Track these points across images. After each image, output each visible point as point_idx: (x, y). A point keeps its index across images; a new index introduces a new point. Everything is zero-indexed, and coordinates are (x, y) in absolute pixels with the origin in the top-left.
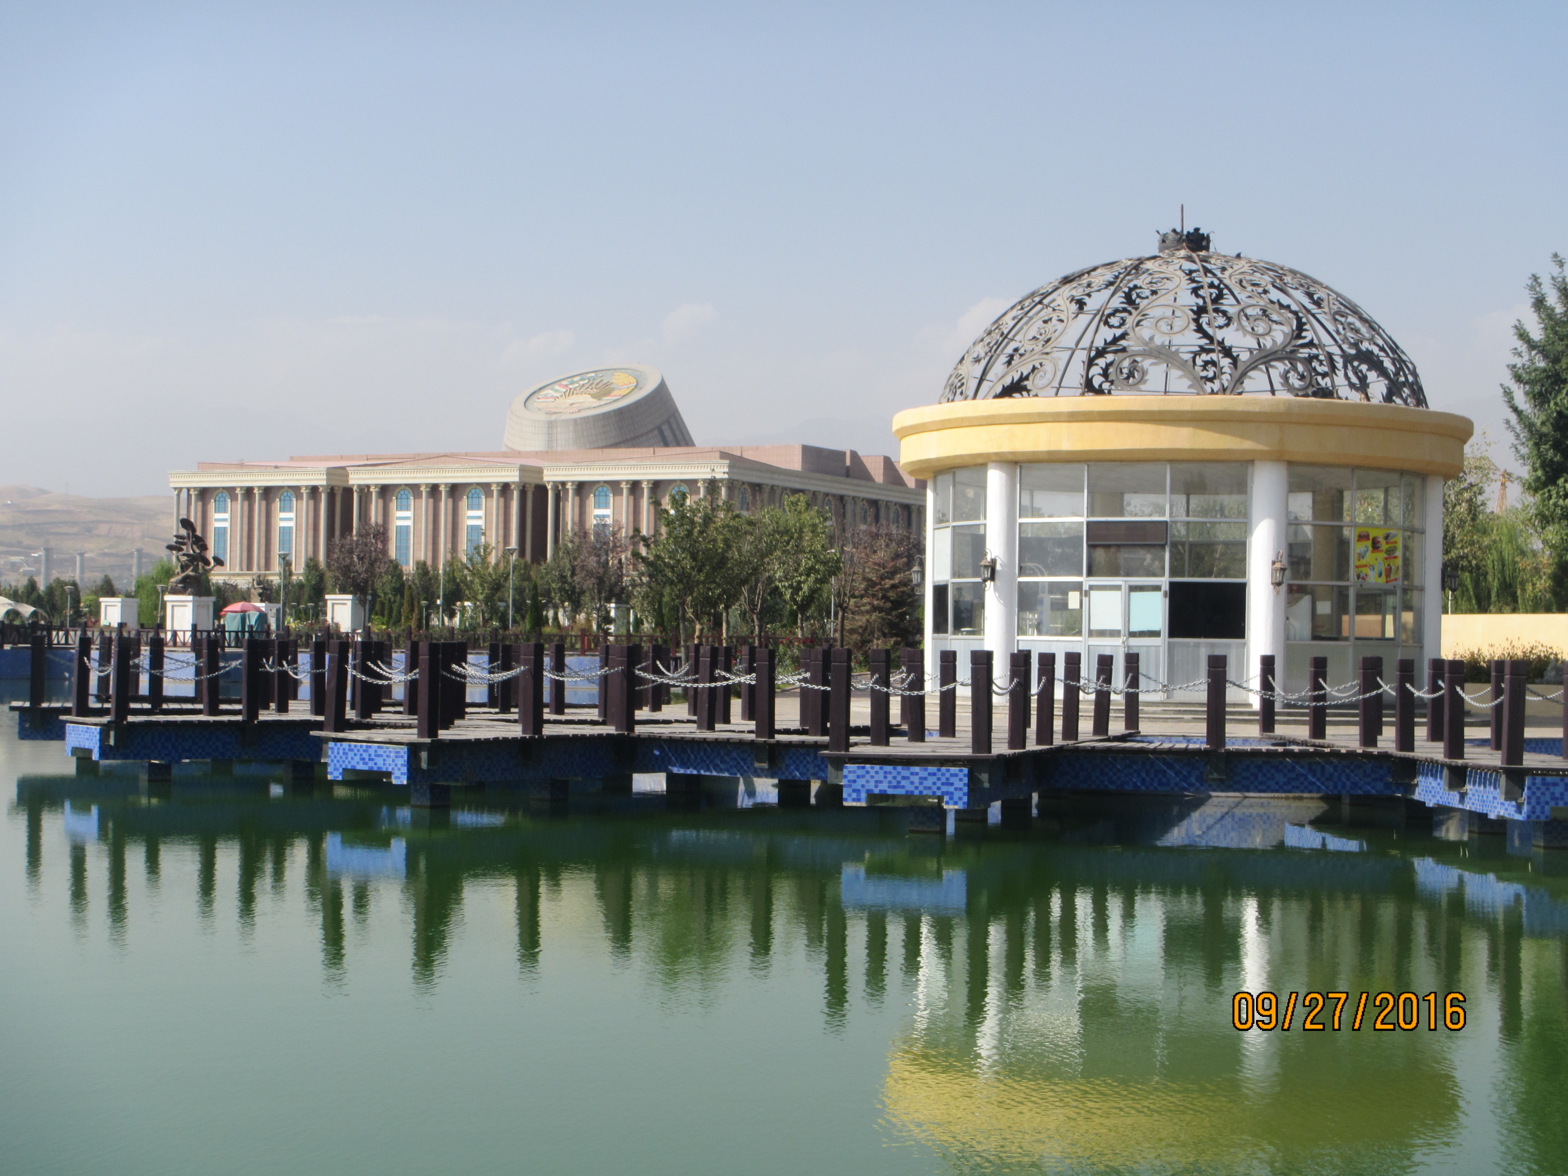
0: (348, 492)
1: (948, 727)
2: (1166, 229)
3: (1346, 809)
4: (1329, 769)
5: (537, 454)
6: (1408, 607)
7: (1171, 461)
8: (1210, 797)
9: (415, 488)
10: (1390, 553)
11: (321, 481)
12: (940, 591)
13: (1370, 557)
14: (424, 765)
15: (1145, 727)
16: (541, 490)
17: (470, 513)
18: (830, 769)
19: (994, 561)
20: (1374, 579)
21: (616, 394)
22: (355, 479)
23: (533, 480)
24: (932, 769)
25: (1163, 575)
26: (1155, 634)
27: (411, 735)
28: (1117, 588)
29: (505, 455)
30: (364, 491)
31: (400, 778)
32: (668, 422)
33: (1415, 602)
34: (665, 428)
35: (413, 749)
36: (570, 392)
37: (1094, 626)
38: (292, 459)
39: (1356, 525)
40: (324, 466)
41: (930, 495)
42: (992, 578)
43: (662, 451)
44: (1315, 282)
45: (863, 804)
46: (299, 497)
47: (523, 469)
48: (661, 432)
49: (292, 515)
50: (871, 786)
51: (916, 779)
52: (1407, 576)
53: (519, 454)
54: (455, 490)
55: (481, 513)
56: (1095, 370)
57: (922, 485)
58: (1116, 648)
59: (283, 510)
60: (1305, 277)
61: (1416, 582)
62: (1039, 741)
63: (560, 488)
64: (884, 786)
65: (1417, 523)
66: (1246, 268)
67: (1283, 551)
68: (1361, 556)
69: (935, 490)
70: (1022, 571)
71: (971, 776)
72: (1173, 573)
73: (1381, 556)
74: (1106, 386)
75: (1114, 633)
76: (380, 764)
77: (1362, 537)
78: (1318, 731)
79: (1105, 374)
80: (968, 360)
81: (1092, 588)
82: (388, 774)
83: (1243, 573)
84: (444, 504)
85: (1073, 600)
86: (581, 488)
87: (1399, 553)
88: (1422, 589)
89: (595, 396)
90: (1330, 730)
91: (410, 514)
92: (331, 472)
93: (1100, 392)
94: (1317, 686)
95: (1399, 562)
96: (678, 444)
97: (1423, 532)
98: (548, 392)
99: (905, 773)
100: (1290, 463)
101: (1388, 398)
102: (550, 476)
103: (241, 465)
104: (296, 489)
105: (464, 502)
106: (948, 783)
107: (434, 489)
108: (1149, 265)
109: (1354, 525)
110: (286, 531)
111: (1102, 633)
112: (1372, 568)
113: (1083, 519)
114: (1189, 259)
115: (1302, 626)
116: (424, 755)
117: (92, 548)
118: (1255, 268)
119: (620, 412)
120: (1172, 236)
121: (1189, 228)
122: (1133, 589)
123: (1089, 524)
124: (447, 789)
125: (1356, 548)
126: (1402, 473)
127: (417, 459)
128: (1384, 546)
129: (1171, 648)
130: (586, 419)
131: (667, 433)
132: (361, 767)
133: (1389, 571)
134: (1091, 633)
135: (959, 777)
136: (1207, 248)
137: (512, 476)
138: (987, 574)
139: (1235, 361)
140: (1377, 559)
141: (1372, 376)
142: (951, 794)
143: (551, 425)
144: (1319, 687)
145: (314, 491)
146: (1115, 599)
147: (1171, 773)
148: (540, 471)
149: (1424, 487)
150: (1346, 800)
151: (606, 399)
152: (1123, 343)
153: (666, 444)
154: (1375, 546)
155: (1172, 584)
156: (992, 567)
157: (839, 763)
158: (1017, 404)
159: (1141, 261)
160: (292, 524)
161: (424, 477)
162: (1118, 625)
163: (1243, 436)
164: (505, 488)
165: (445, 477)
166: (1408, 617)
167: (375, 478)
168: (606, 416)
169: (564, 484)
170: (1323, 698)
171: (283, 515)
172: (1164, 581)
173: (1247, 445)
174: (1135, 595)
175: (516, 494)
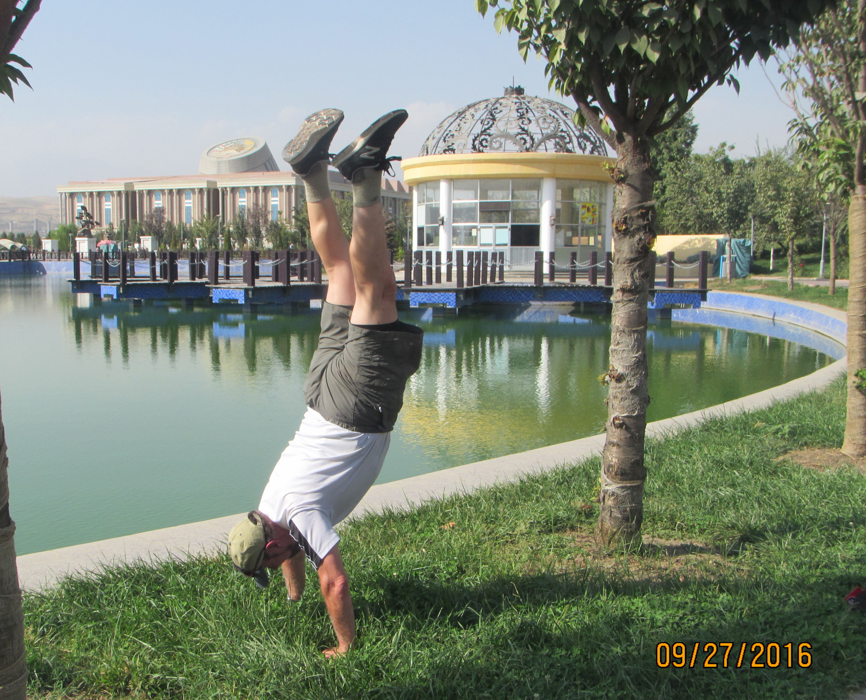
0: (134, 193)
1: (449, 278)
2: (508, 86)
3: (582, 308)
4: (581, 293)
5: (213, 176)
6: (599, 234)
7: (512, 178)
8: (531, 305)
9: (162, 191)
10: (594, 213)
11: (122, 188)
12: (421, 230)
13: (586, 215)
14: (250, 296)
15: (505, 280)
16: (216, 191)
17: (186, 201)
18: (405, 294)
19: (443, 218)
20: (588, 223)
21: (246, 149)
22: (137, 188)
23: (213, 187)
24: (442, 293)
25: (508, 222)
26: (506, 245)
27: (246, 286)
28: (491, 227)
29: (199, 176)
30: (141, 193)
31: (241, 301)
32: (268, 161)
33: (602, 232)
34: (267, 163)
35: (246, 290)
36: (226, 149)
37: (482, 242)
38: (109, 179)
39: (581, 202)
40: (123, 182)
41: (415, 193)
42: (443, 224)
43: (266, 173)
44: (566, 107)
45: (417, 306)
46: (113, 195)
47: (208, 182)
48: (266, 166)
49: (110, 203)
50: (420, 300)
51: (436, 297)
52: (600, 221)
53: (206, 176)
54: (180, 192)
55: (191, 201)
56: (477, 142)
57: (411, 189)
58: (490, 250)
59: (106, 201)
60: (562, 105)
61: (603, 224)
62: (468, 285)
63: (224, 190)
64: (425, 300)
65: (603, 201)
66: (540, 102)
67: (554, 212)
68: (583, 214)
69: (418, 190)
70: (454, 221)
71: (457, 297)
72: (513, 221)
73: (591, 214)
74: (481, 148)
75: (489, 245)
76: (233, 296)
77: (584, 207)
78: (573, 279)
79: (481, 143)
80: (431, 138)
81: (481, 227)
82: (237, 300)
83: (539, 222)
84: (175, 198)
85: (474, 232)
86: (234, 190)
87: (597, 213)
88: (605, 227)
89: (238, 151)
90: (577, 280)
91: (161, 202)
92: (126, 185)
93: (480, 151)
94: (573, 263)
95: (597, 216)
96: (273, 170)
97: (605, 205)
98: (217, 149)
99: (433, 295)
100: (557, 179)
101: (592, 152)
102: (220, 185)
103: (88, 182)
104: (112, 192)
105: (184, 197)
106: (448, 298)
107: (171, 191)
108: (501, 101)
109: (580, 202)
110: (108, 210)
111: (485, 245)
112: (587, 218)
113: (478, 201)
114: (517, 98)
115: (561, 242)
116: (250, 293)
117: (16, 219)
118: (543, 102)
119: (248, 157)
120: (509, 89)
121: (516, 86)
122: (497, 228)
123: (480, 203)
124: (256, 305)
125: (581, 211)
126: (599, 182)
127: (161, 179)
128: (592, 210)
129: (511, 251)
130: (233, 161)
131: (268, 165)
132: (226, 297)
133: (593, 220)
134: (481, 245)
135: (452, 296)
136: (523, 93)
137: (204, 185)
138: (440, 223)
139: (532, 139)
140: (589, 215)
141: (588, 144)
142: (449, 303)
143: (219, 163)
144: (574, 263)
145: (119, 193)
146: (490, 231)
147: (523, 295)
148: (215, 183)
149: (606, 186)
150: (582, 305)
151: (242, 152)
152: (488, 131)
153: (268, 170)
154: (588, 210)
155: (512, 226)
156: (442, 220)
157: (408, 292)
158: (449, 157)
159: (498, 99)
160: (110, 207)
161: (167, 186)
162: (491, 241)
163: (539, 168)
164: (201, 190)
165: (175, 186)
166: (600, 238)
167: (145, 187)
168: (242, 159)
169: (226, 188)
170: (575, 267)
171: (106, 203)
172: (509, 225)
173: (541, 172)
174: (498, 230)
175: (206, 193)
